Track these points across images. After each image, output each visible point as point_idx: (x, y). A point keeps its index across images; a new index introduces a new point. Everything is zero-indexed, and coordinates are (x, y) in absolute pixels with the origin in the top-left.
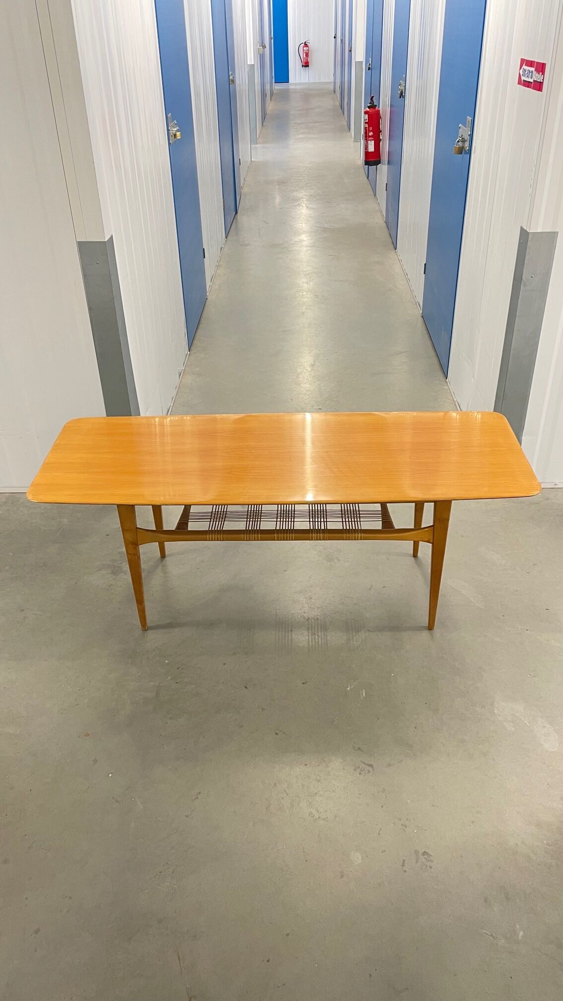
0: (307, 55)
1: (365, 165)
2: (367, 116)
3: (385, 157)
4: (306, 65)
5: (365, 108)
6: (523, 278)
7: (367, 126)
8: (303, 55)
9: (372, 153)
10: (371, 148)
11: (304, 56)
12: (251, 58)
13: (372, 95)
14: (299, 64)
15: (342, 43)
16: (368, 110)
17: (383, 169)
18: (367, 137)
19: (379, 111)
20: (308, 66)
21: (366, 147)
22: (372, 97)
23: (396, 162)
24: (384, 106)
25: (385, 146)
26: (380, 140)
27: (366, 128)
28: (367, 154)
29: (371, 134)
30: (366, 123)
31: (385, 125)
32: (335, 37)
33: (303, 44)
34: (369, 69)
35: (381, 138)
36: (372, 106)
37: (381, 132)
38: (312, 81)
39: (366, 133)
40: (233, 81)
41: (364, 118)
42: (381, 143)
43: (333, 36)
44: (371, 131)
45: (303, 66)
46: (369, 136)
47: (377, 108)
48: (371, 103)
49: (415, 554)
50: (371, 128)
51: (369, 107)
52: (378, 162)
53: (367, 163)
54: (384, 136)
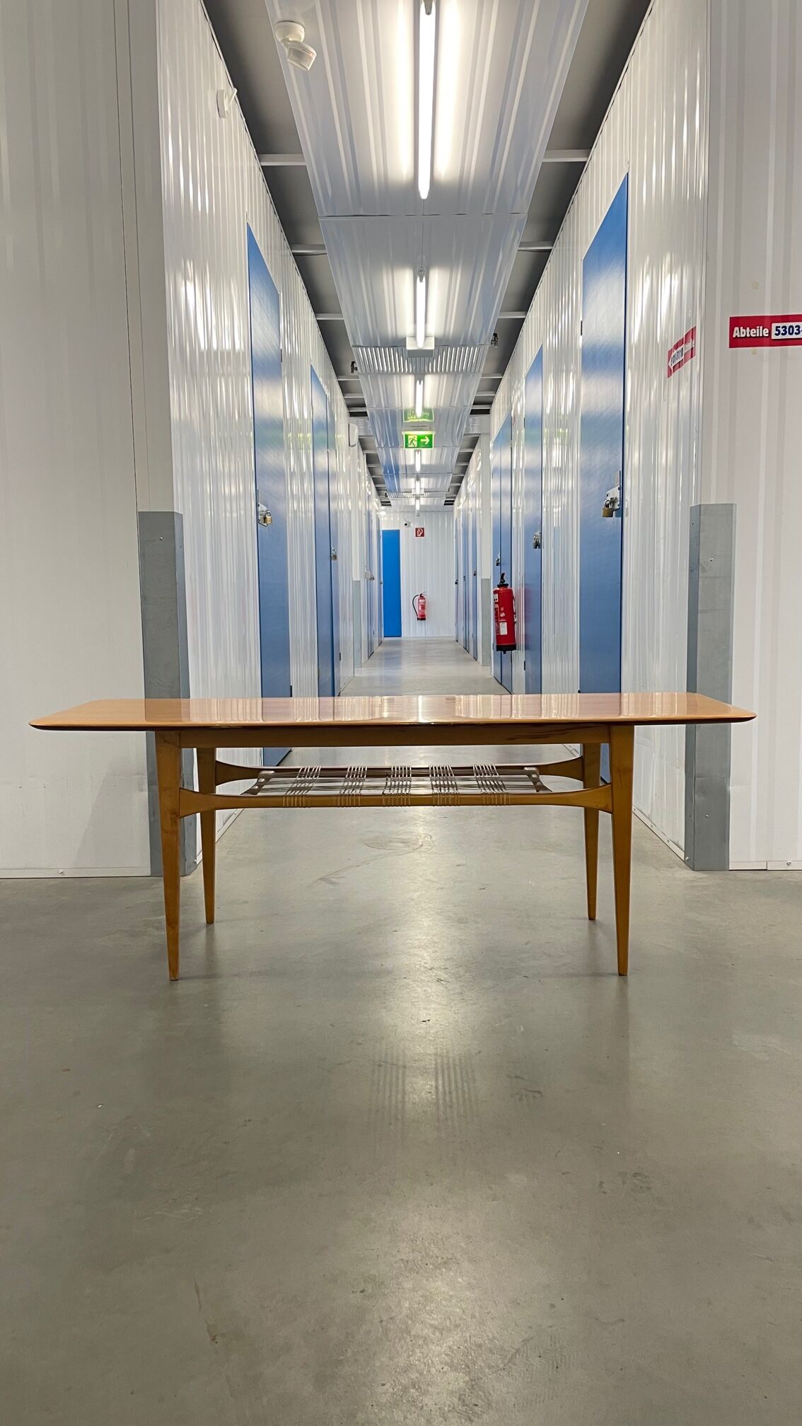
0: (423, 607)
1: (497, 650)
2: (497, 595)
3: (521, 641)
4: (422, 618)
5: (494, 587)
6: (701, 561)
7: (497, 606)
8: (418, 608)
9: (504, 636)
10: (504, 630)
11: (420, 609)
12: (357, 574)
13: (502, 572)
14: (414, 617)
15: (465, 580)
16: (498, 589)
17: (519, 656)
18: (497, 619)
19: (511, 591)
20: (425, 619)
21: (498, 630)
22: (503, 575)
23: (534, 647)
24: (517, 585)
25: (521, 629)
26: (515, 622)
27: (496, 609)
28: (499, 638)
29: (502, 615)
30: (496, 603)
31: (519, 606)
32: (456, 583)
33: (419, 597)
34: (497, 565)
35: (515, 620)
36: (502, 585)
37: (515, 613)
38: (429, 635)
39: (496, 614)
40: (335, 557)
41: (493, 597)
42: (516, 625)
43: (455, 581)
44: (503, 612)
45: (418, 619)
46: (501, 618)
47: (509, 587)
48: (501, 582)
49: (592, 917)
50: (502, 609)
51: (499, 586)
52: (513, 647)
53: (499, 648)
54: (519, 619)
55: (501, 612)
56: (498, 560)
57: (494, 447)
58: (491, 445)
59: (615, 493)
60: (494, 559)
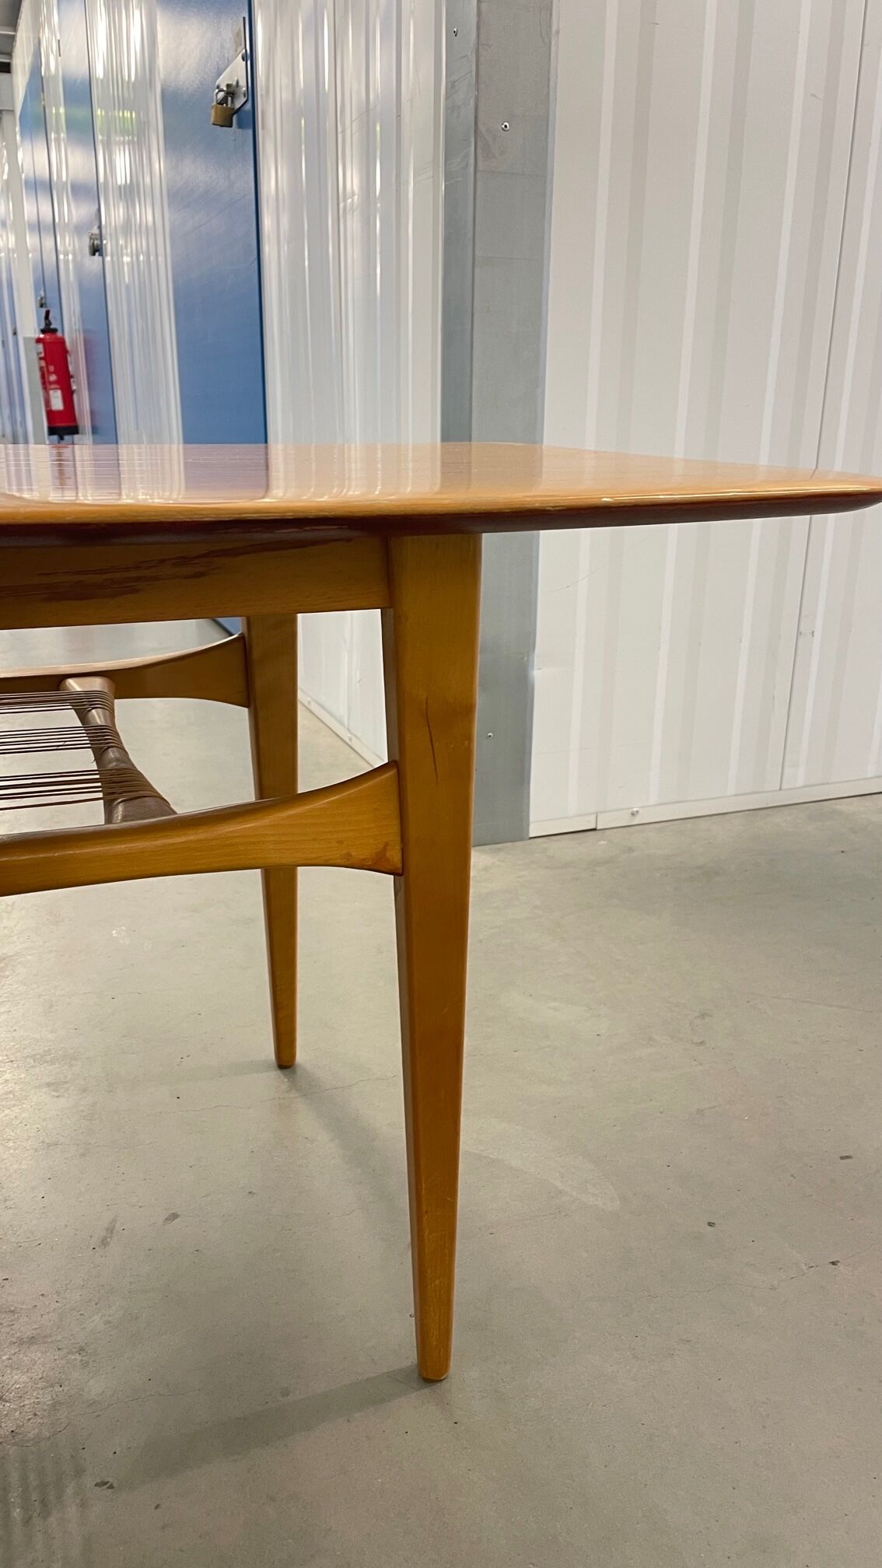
1: (50, 435)
2: (41, 347)
3: (85, 420)
5: (35, 333)
7: (43, 363)
9: (59, 412)
10: (57, 404)
13: (47, 310)
16: (42, 336)
17: (84, 444)
18: (46, 384)
19: (62, 342)
21: (48, 403)
22: (48, 313)
23: (105, 429)
24: (71, 330)
25: (83, 402)
26: (72, 392)
27: (41, 369)
28: (51, 414)
29: (53, 378)
30: (41, 359)
31: (77, 364)
34: (41, 306)
35: (74, 387)
36: (48, 330)
37: (72, 376)
39: (43, 377)
41: (35, 350)
42: (75, 397)
44: (52, 373)
46: (50, 383)
47: (59, 334)
48: (46, 325)
49: (285, 1060)
50: (52, 368)
51: (43, 331)
52: (74, 430)
53: (52, 431)
54: (79, 384)
55: (49, 373)
56: (42, 299)
57: (22, 141)
58: (18, 137)
59: (236, 72)
60: (36, 298)
